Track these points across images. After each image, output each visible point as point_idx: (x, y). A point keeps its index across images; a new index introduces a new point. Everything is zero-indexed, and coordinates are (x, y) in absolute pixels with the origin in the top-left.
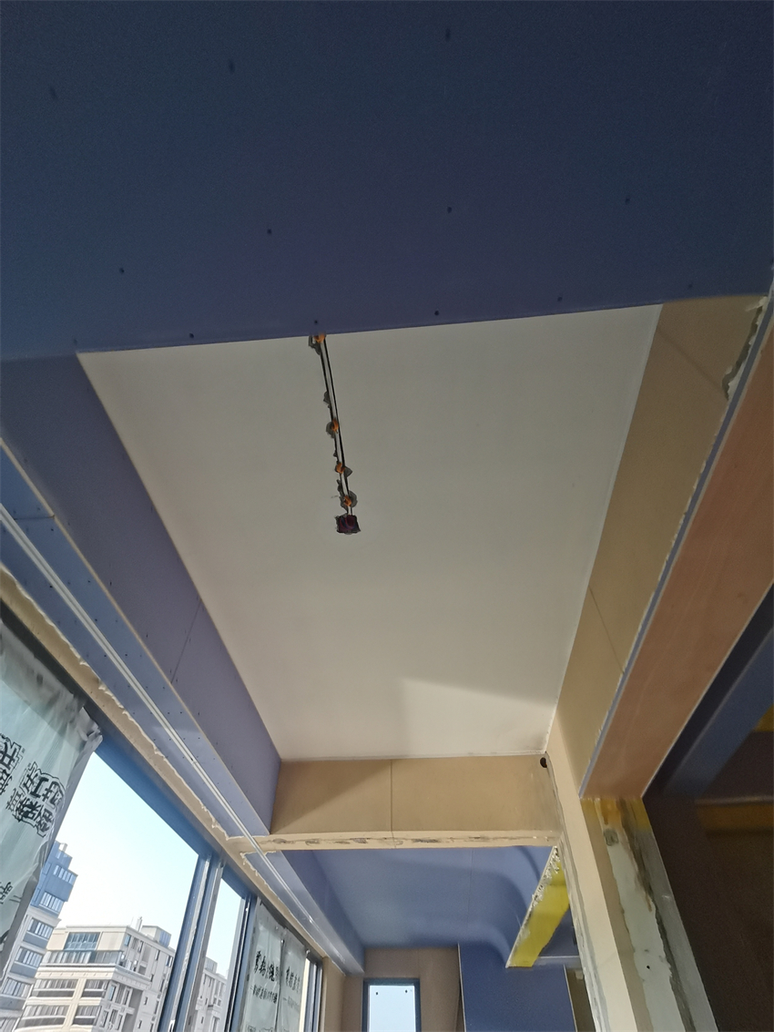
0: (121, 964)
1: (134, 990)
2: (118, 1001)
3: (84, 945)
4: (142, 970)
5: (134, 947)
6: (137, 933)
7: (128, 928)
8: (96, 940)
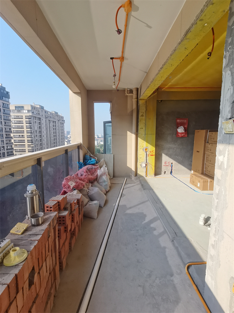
0: (33, 112)
1: (39, 118)
2: (35, 120)
3: (19, 108)
4: (39, 114)
5: (35, 109)
6: (34, 106)
7: (31, 105)
8: (23, 108)
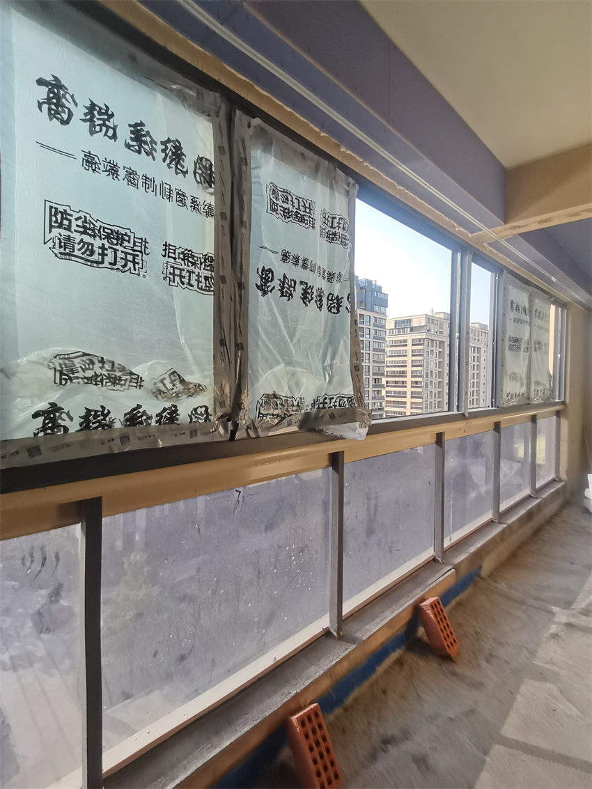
0: (428, 331)
1: (439, 341)
2: (432, 346)
3: (404, 325)
4: (441, 332)
5: (433, 323)
6: (433, 316)
7: (426, 315)
8: (410, 322)
